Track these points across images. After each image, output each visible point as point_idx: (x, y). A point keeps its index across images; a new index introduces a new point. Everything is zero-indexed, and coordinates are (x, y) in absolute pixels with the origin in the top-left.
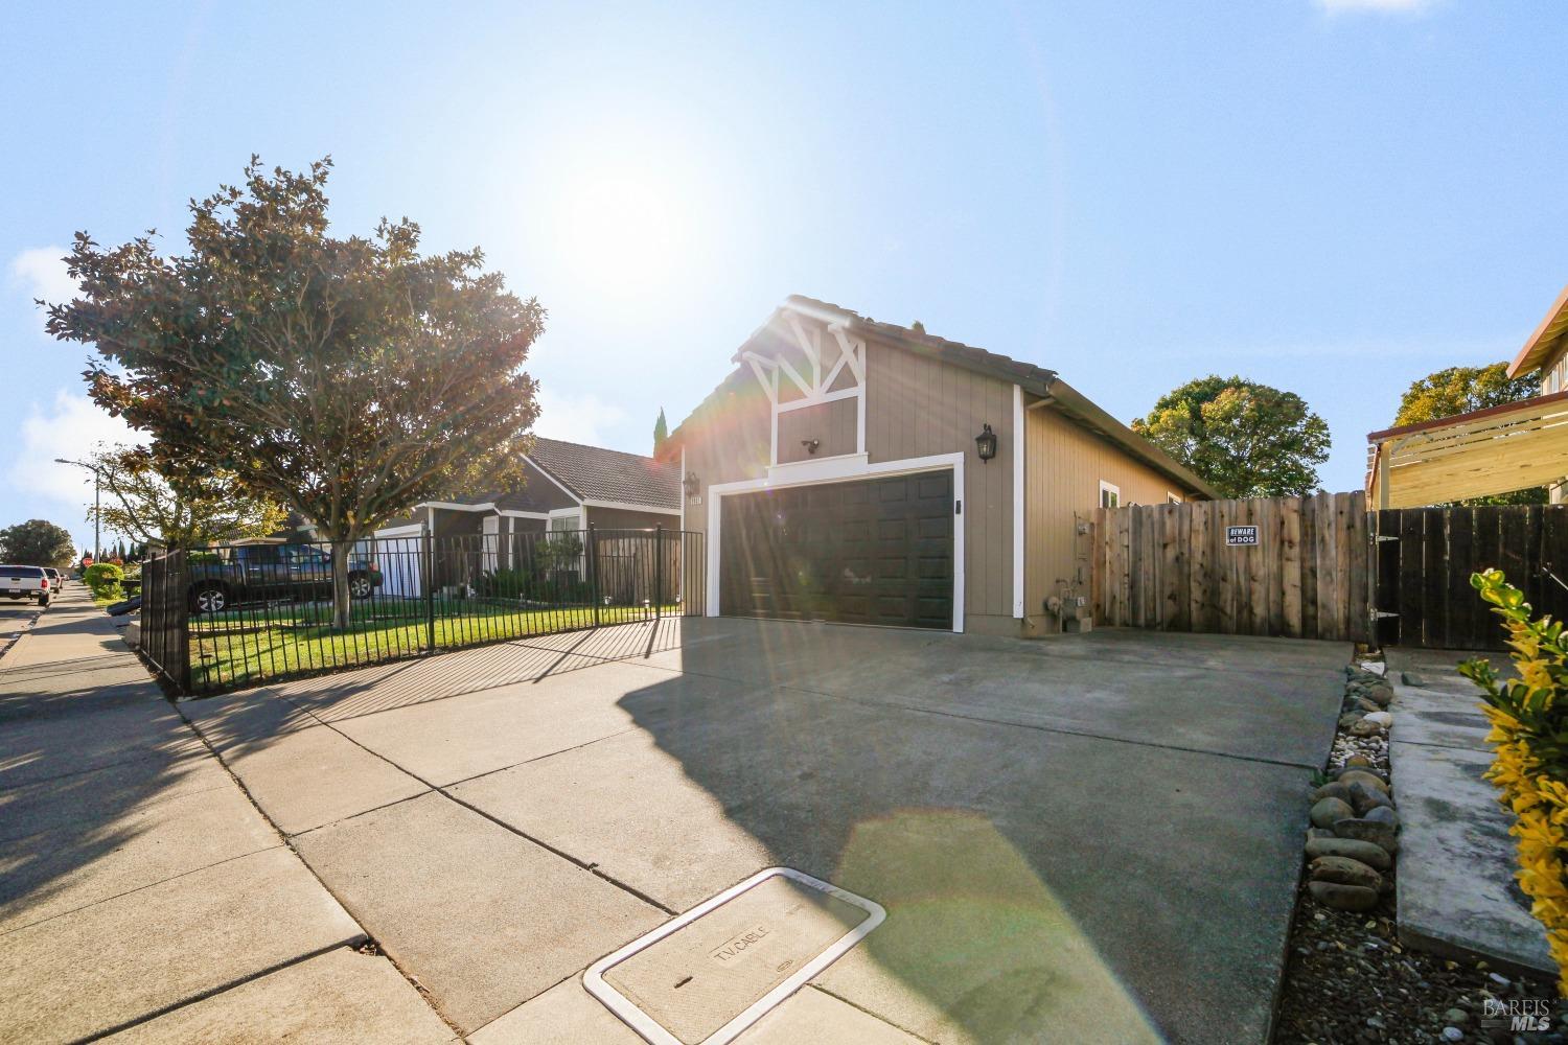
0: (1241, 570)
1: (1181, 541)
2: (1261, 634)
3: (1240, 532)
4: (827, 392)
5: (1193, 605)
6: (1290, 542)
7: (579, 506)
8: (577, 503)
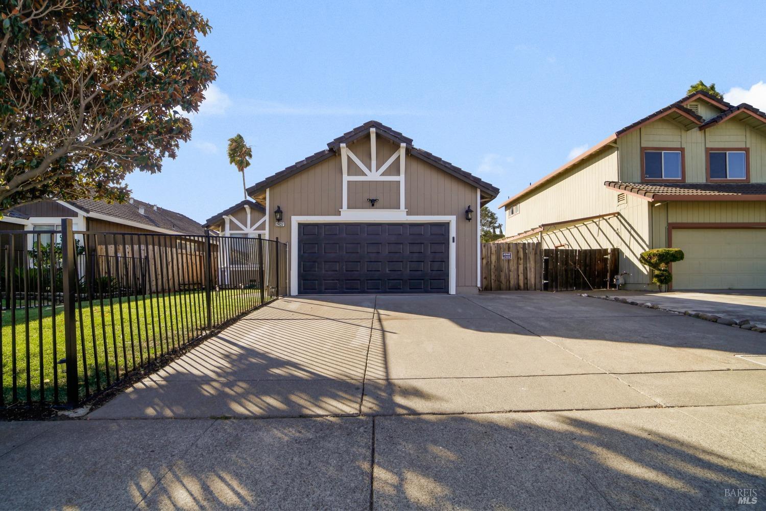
0: (507, 268)
1: (488, 257)
2: (512, 290)
3: (506, 254)
4: (381, 175)
5: (492, 281)
6: (520, 258)
7: (77, 217)
8: (76, 214)
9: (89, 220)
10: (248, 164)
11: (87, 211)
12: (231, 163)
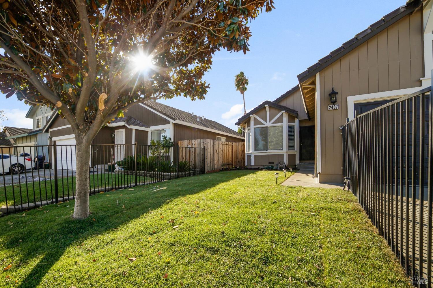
7: (170, 124)
8: (168, 122)
9: (175, 125)
10: (246, 89)
11: (174, 120)
12: (237, 90)
